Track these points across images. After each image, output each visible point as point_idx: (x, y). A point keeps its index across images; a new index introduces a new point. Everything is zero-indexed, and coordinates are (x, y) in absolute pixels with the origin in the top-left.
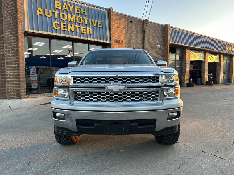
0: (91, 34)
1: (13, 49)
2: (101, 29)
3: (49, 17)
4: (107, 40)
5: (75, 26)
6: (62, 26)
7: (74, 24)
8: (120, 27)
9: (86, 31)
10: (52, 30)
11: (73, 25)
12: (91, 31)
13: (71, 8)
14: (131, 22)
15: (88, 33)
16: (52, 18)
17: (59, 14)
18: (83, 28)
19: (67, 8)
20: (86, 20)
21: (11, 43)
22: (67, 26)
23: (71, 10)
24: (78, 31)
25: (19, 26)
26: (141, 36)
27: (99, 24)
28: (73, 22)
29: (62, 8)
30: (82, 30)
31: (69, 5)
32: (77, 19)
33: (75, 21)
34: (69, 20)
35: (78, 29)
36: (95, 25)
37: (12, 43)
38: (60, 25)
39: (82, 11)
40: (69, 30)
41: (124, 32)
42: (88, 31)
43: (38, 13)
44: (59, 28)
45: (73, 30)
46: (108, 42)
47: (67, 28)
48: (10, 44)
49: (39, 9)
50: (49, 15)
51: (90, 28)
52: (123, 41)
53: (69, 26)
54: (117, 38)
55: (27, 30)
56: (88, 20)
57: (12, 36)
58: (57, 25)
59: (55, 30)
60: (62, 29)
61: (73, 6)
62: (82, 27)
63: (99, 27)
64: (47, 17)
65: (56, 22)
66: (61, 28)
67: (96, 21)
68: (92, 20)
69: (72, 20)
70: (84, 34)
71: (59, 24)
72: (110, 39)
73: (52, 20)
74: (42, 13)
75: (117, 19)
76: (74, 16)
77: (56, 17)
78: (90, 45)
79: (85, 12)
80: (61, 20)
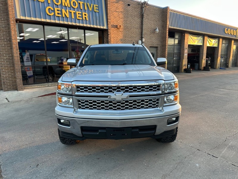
0: (87, 19)
1: (5, 38)
2: (97, 14)
3: (41, 2)
4: (103, 26)
5: (70, 11)
6: (56, 12)
7: (69, 8)
8: (117, 11)
9: (82, 17)
10: (46, 15)
11: (67, 11)
12: (86, 16)
14: (129, 5)
15: (84, 19)
16: (45, 3)
18: (79, 13)
20: (81, 4)
21: (2, 31)
22: (61, 11)
24: (73, 17)
25: (10, 13)
26: (139, 20)
27: (95, 8)
28: (67, 7)
30: (78, 15)
32: (72, 3)
33: (69, 6)
34: (63, 5)
35: (73, 14)
36: (91, 9)
37: (4, 31)
38: (54, 11)
40: (64, 16)
41: (121, 16)
42: (84, 16)
44: (53, 14)
45: (68, 15)
46: (105, 28)
47: (62, 14)
48: (2, 33)
51: (86, 14)
52: (120, 26)
53: (64, 11)
54: (114, 23)
55: (18, 17)
56: (84, 4)
57: (3, 24)
58: (50, 10)
59: (49, 16)
60: (57, 15)
62: (77, 12)
63: (96, 12)
64: (39, 2)
65: (49, 7)
66: (55, 14)
68: (88, 4)
69: (66, 5)
70: (79, 19)
71: (52, 9)
72: (108, 24)
73: (45, 5)
75: (114, 2)
77: (49, 2)
78: (86, 31)
80: (54, 5)
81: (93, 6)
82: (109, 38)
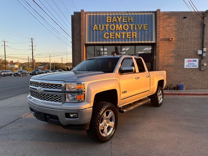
0: (136, 37)
1: (79, 56)
2: (146, 32)
3: (101, 31)
4: (152, 40)
5: (122, 33)
6: (111, 35)
7: (121, 31)
8: (170, 25)
9: (131, 36)
10: (103, 39)
11: (119, 33)
12: (135, 35)
13: (119, 19)
14: (185, 18)
15: (133, 37)
16: (104, 31)
17: (110, 26)
18: (129, 34)
19: (116, 20)
20: (132, 26)
21: (78, 52)
22: (115, 34)
23: (119, 21)
24: (123, 37)
26: (199, 30)
27: (144, 27)
28: (120, 31)
29: (112, 21)
30: (128, 35)
31: (118, 17)
32: (124, 27)
33: (121, 29)
34: (117, 29)
35: (123, 35)
36: (140, 29)
37: (79, 52)
38: (109, 35)
39: (129, 19)
40: (116, 37)
41: (174, 29)
42: (133, 35)
43: (94, 28)
44: (108, 37)
45: (119, 37)
46: (154, 42)
47: (115, 36)
48: (78, 53)
49: (95, 25)
50: (101, 28)
51: (136, 33)
52: (172, 39)
53: (116, 34)
54: (166, 37)
56: (134, 26)
57: (79, 48)
58: (107, 35)
59: (106, 39)
60: (111, 37)
61: (121, 17)
62: (128, 33)
63: (145, 30)
64: (100, 30)
65: (106, 33)
66: (110, 37)
67: (142, 25)
68: (138, 25)
69: (119, 29)
70: (129, 38)
71: (108, 34)
72: (156, 39)
73: (104, 32)
74: (97, 29)
75: (166, 18)
76: (121, 25)
77: (107, 30)
79: (132, 19)
80: (110, 31)
81: (143, 25)
82: (157, 51)
